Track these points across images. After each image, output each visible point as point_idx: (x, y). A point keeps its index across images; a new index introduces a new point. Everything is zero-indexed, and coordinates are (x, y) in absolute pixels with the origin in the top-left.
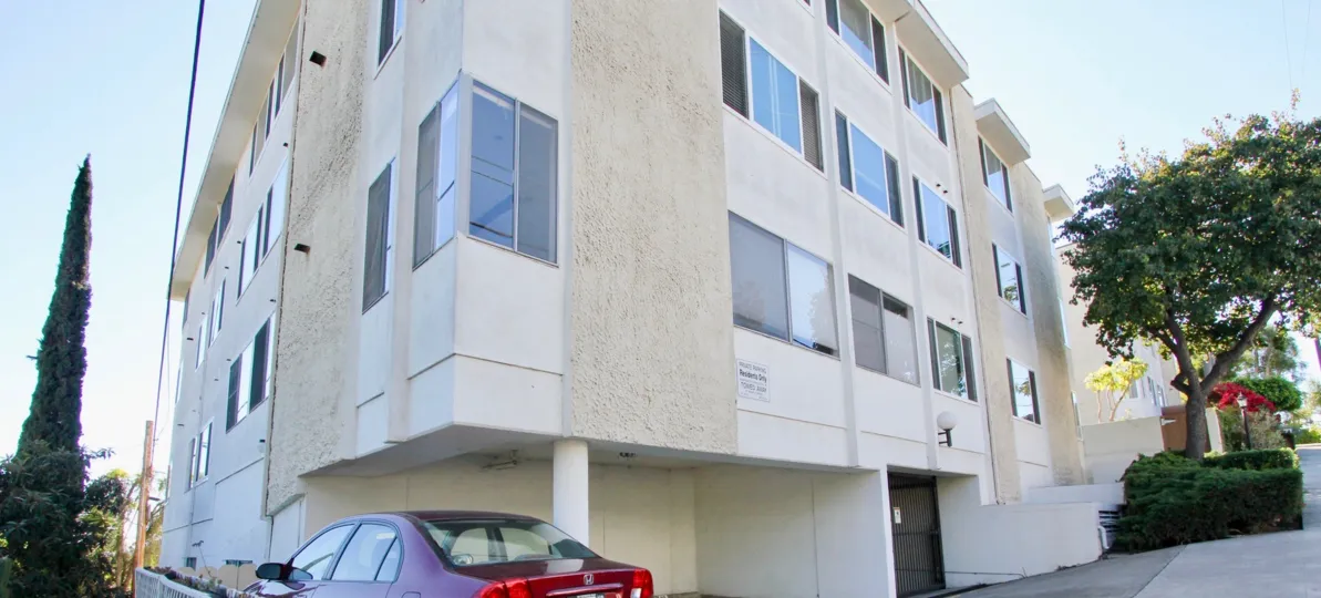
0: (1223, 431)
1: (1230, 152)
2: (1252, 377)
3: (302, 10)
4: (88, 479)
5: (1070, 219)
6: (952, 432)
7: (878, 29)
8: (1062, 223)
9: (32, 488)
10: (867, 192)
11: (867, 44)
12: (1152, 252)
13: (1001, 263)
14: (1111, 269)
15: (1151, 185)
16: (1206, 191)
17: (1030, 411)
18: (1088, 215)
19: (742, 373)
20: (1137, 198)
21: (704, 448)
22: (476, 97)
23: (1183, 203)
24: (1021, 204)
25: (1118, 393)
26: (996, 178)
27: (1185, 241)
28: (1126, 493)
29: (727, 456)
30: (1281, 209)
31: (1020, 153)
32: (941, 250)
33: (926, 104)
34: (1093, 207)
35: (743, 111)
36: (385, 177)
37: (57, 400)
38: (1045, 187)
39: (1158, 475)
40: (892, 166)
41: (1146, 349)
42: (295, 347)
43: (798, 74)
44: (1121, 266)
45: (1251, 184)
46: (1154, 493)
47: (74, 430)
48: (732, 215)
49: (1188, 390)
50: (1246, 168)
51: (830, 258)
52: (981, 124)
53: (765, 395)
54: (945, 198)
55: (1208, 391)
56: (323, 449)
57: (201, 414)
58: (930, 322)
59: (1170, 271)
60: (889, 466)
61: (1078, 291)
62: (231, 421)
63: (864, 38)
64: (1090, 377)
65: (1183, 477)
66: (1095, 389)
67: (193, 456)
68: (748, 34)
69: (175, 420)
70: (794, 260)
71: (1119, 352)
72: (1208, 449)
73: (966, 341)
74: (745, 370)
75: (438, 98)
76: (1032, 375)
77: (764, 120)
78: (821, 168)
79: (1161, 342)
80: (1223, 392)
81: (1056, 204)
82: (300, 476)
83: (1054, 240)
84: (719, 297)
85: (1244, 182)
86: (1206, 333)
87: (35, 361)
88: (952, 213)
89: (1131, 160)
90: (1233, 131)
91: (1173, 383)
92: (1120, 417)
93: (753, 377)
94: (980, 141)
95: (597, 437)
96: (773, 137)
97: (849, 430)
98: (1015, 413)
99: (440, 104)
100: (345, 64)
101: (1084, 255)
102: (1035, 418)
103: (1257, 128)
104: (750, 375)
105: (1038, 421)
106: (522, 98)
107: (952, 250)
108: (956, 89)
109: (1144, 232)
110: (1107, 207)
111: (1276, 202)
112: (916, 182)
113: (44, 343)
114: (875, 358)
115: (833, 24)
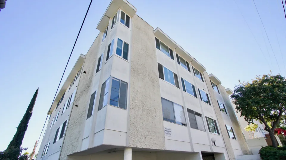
0: (281, 140)
1: (262, 82)
2: (284, 126)
3: (83, 64)
4: (20, 155)
5: (232, 95)
6: (215, 142)
7: (188, 63)
8: (231, 95)
9: (7, 157)
10: (189, 92)
11: (186, 65)
12: (251, 101)
13: (219, 104)
14: (243, 105)
15: (247, 88)
16: (259, 89)
17: (233, 136)
18: (236, 94)
19: (166, 131)
20: (245, 90)
21: (157, 149)
22: (113, 80)
23: (255, 91)
24: (221, 92)
25: (253, 132)
26: (215, 88)
27: (258, 99)
28: (261, 157)
29: (163, 150)
30: (276, 92)
31: (219, 83)
32: (206, 102)
33: (198, 75)
34: (236, 92)
35: (163, 79)
36: (95, 93)
37: (19, 136)
38: (226, 89)
39: (267, 152)
40: (193, 87)
41: (256, 121)
42: (72, 126)
43: (173, 72)
44: (245, 104)
45: (268, 87)
46: (268, 157)
47: (20, 143)
48: (162, 98)
49: (269, 131)
50: (266, 84)
51: (183, 105)
52: (210, 78)
53: (171, 135)
54: (205, 92)
55: (274, 131)
56: (74, 149)
57: (48, 139)
58: (206, 117)
59: (256, 105)
60: (201, 151)
61: (237, 110)
62: (55, 142)
63: (185, 65)
64: (245, 128)
65: (273, 153)
66: (247, 131)
67: (44, 149)
68: (163, 66)
69: (42, 141)
70: (175, 106)
71: (251, 122)
72: (278, 145)
73: (215, 121)
74: (166, 130)
75: (106, 80)
76: (231, 128)
77: (167, 80)
78: (179, 88)
79: (259, 120)
80: (278, 130)
81: (229, 92)
82: (67, 156)
83: (230, 99)
84: (160, 114)
85: (267, 87)
86: (269, 118)
87: (17, 128)
88: (207, 95)
89: (242, 83)
90: (261, 78)
91: (265, 129)
92: (255, 137)
93: (168, 131)
94: (211, 81)
95: (134, 147)
96: (169, 83)
97: (191, 143)
98: (229, 137)
99: (106, 81)
100: (90, 74)
101: (237, 102)
102: (234, 138)
103: (266, 77)
104: (167, 131)
105: (235, 139)
106: (121, 79)
107: (208, 102)
108: (204, 72)
109: (248, 97)
110: (239, 92)
111: (275, 91)
112: (199, 89)
113: (20, 124)
114: (195, 126)
115: (179, 63)
